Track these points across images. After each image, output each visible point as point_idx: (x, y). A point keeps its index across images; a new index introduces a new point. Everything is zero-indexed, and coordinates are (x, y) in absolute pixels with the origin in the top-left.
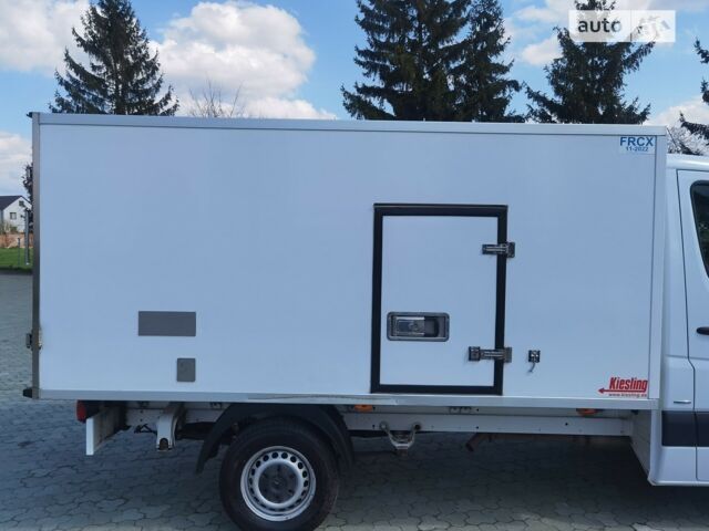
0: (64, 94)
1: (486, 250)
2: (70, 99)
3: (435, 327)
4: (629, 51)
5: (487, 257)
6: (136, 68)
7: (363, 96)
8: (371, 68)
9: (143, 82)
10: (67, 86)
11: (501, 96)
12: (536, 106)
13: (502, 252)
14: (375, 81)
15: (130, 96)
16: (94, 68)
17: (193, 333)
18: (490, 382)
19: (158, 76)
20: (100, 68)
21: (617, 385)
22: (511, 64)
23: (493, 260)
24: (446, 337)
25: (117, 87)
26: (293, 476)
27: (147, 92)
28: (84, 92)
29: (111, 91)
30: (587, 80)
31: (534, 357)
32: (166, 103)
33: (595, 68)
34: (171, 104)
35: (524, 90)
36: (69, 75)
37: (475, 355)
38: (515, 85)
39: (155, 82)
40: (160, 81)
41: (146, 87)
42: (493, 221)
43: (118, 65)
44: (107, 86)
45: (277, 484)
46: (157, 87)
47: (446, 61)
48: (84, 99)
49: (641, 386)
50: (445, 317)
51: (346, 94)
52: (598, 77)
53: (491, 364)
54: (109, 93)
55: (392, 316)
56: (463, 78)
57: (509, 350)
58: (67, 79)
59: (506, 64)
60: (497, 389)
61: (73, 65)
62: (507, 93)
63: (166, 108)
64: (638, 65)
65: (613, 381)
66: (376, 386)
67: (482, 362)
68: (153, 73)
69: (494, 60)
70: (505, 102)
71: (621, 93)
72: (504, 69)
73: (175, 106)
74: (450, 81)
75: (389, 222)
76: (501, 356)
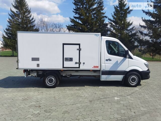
0: (10, 17)
1: (78, 49)
2: (11, 19)
3: (71, 59)
4: (128, 10)
5: (77, 50)
6: (26, 12)
7: (75, 19)
8: (76, 13)
9: (27, 15)
10: (11, 16)
11: (103, 19)
12: (110, 21)
13: (80, 50)
14: (77, 16)
15: (24, 18)
16: (17, 12)
17: (39, 61)
18: (78, 67)
19: (31, 14)
20: (18, 12)
21: (95, 67)
22: (105, 13)
23: (79, 51)
24: (72, 61)
25: (22, 16)
26: (53, 80)
27: (28, 17)
28: (15, 17)
29: (20, 17)
30: (120, 16)
31: (84, 63)
32: (33, 20)
33: (122, 14)
34: (34, 20)
35: (108, 18)
36: (11, 13)
37: (76, 63)
38: (106, 17)
39: (30, 15)
40: (31, 15)
41: (28, 16)
42: (78, 46)
43: (22, 11)
44: (20, 16)
45: (51, 81)
46: (31, 16)
47: (92, 12)
48: (15, 19)
49: (98, 67)
50: (72, 58)
51: (71, 19)
52: (122, 15)
53: (78, 64)
54: (20, 18)
55: (65, 58)
56: (95, 15)
57: (81, 62)
58: (11, 14)
59: (104, 12)
60: (79, 67)
61: (12, 11)
62: (104, 19)
63: (32, 21)
64: (130, 13)
65: (94, 66)
66: (63, 67)
67: (77, 64)
68: (30, 13)
69: (102, 12)
70: (104, 20)
71: (127, 19)
72: (104, 14)
73: (35, 20)
74: (92, 16)
75: (65, 46)
76: (79, 63)
